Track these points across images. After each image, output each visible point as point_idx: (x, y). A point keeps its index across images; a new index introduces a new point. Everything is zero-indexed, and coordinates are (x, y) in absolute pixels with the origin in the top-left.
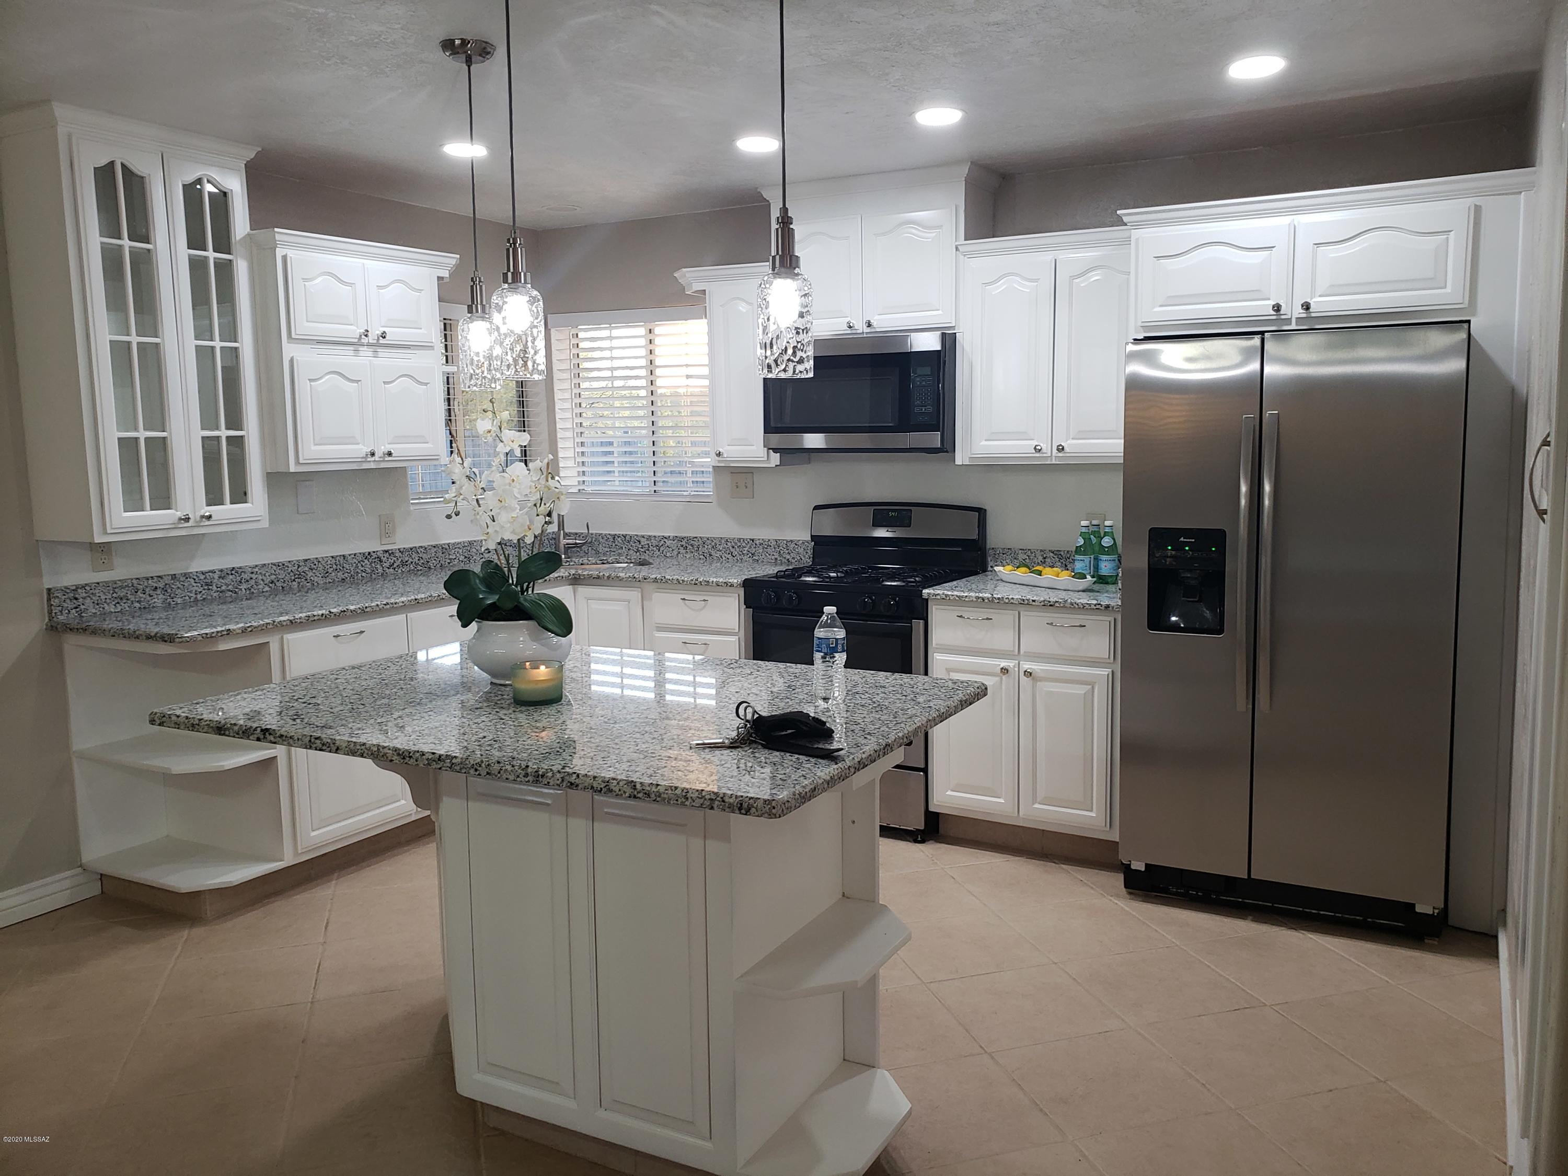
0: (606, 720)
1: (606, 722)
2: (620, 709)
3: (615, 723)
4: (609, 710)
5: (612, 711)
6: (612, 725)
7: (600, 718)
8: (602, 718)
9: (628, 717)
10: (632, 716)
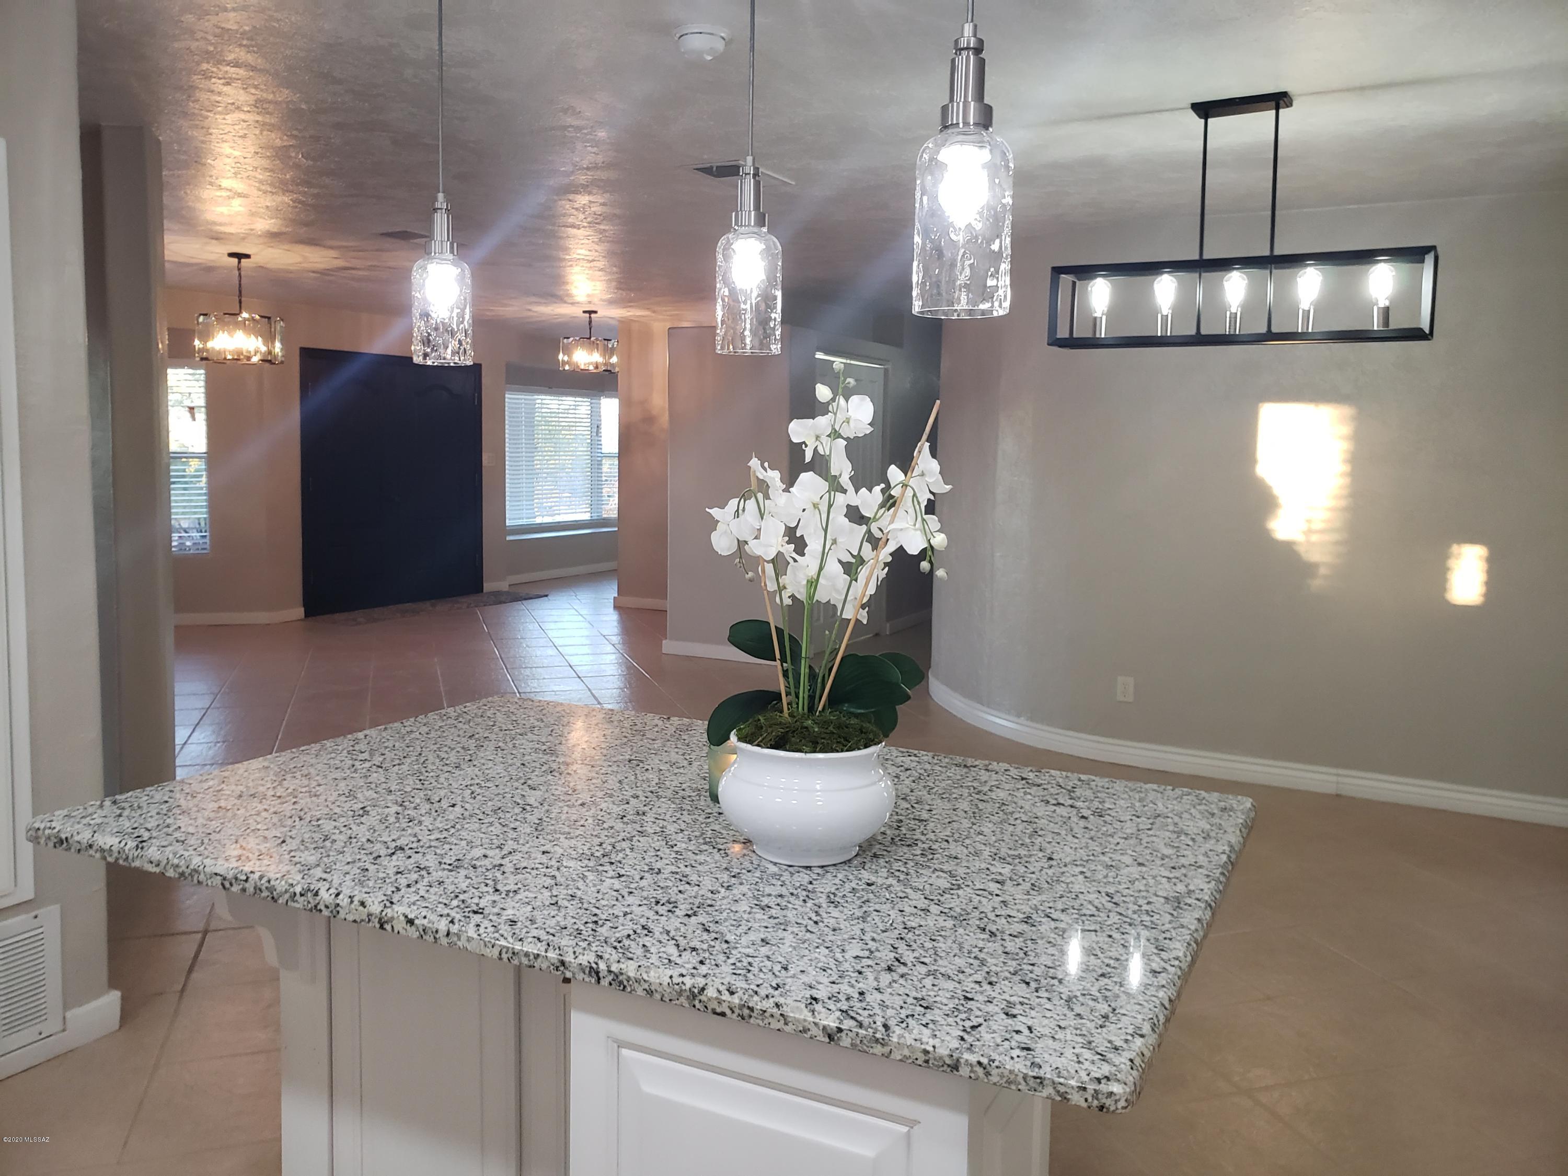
0: (641, 765)
1: (642, 761)
2: (626, 780)
3: (630, 761)
4: (640, 778)
5: (636, 778)
6: (633, 757)
7: (649, 767)
8: (647, 767)
9: (615, 768)
10: (610, 769)
